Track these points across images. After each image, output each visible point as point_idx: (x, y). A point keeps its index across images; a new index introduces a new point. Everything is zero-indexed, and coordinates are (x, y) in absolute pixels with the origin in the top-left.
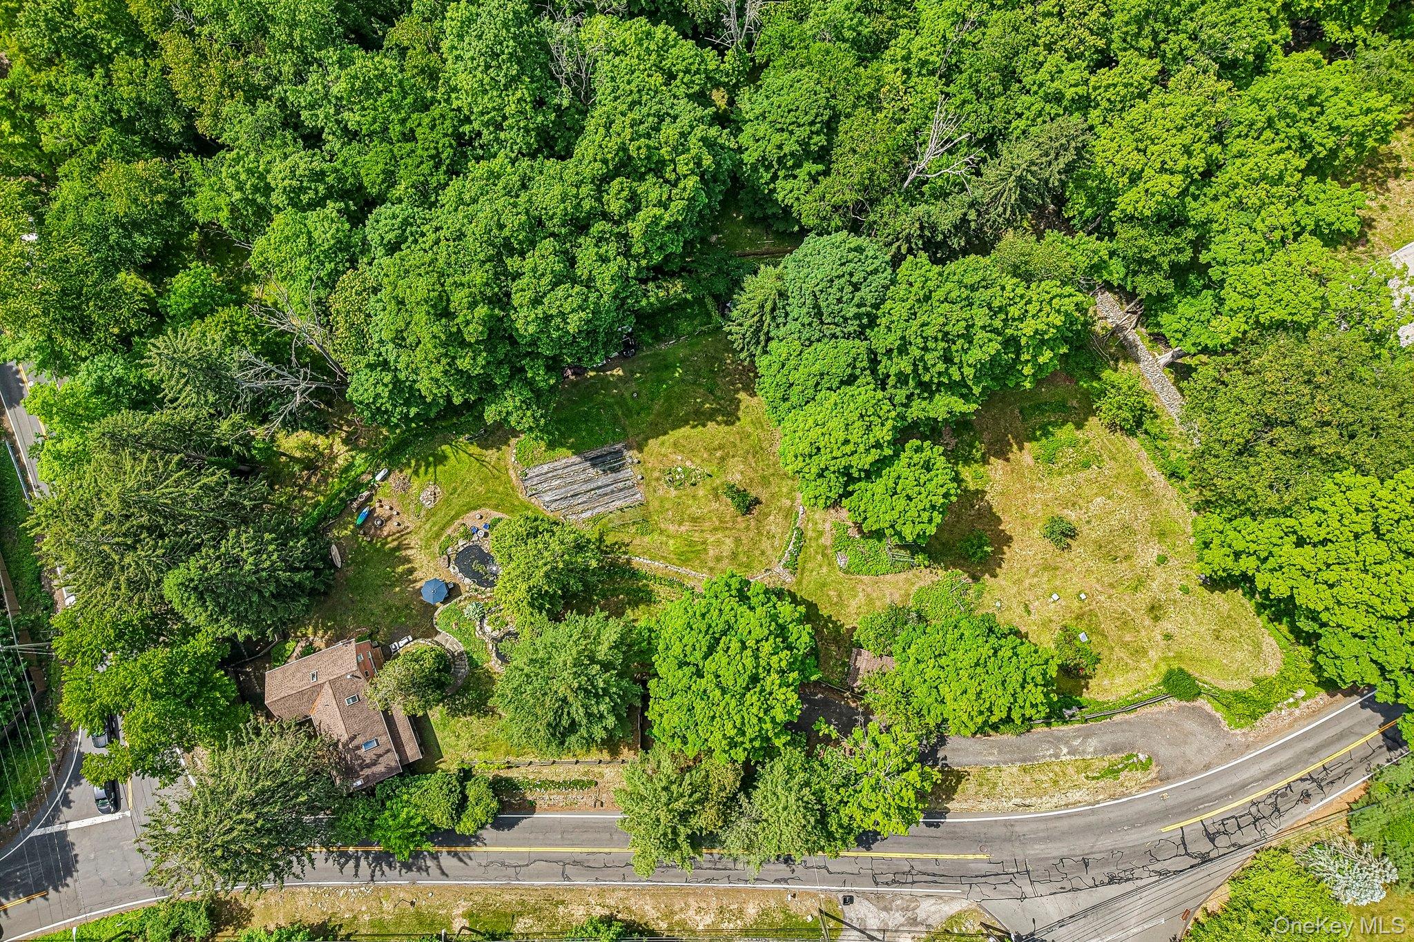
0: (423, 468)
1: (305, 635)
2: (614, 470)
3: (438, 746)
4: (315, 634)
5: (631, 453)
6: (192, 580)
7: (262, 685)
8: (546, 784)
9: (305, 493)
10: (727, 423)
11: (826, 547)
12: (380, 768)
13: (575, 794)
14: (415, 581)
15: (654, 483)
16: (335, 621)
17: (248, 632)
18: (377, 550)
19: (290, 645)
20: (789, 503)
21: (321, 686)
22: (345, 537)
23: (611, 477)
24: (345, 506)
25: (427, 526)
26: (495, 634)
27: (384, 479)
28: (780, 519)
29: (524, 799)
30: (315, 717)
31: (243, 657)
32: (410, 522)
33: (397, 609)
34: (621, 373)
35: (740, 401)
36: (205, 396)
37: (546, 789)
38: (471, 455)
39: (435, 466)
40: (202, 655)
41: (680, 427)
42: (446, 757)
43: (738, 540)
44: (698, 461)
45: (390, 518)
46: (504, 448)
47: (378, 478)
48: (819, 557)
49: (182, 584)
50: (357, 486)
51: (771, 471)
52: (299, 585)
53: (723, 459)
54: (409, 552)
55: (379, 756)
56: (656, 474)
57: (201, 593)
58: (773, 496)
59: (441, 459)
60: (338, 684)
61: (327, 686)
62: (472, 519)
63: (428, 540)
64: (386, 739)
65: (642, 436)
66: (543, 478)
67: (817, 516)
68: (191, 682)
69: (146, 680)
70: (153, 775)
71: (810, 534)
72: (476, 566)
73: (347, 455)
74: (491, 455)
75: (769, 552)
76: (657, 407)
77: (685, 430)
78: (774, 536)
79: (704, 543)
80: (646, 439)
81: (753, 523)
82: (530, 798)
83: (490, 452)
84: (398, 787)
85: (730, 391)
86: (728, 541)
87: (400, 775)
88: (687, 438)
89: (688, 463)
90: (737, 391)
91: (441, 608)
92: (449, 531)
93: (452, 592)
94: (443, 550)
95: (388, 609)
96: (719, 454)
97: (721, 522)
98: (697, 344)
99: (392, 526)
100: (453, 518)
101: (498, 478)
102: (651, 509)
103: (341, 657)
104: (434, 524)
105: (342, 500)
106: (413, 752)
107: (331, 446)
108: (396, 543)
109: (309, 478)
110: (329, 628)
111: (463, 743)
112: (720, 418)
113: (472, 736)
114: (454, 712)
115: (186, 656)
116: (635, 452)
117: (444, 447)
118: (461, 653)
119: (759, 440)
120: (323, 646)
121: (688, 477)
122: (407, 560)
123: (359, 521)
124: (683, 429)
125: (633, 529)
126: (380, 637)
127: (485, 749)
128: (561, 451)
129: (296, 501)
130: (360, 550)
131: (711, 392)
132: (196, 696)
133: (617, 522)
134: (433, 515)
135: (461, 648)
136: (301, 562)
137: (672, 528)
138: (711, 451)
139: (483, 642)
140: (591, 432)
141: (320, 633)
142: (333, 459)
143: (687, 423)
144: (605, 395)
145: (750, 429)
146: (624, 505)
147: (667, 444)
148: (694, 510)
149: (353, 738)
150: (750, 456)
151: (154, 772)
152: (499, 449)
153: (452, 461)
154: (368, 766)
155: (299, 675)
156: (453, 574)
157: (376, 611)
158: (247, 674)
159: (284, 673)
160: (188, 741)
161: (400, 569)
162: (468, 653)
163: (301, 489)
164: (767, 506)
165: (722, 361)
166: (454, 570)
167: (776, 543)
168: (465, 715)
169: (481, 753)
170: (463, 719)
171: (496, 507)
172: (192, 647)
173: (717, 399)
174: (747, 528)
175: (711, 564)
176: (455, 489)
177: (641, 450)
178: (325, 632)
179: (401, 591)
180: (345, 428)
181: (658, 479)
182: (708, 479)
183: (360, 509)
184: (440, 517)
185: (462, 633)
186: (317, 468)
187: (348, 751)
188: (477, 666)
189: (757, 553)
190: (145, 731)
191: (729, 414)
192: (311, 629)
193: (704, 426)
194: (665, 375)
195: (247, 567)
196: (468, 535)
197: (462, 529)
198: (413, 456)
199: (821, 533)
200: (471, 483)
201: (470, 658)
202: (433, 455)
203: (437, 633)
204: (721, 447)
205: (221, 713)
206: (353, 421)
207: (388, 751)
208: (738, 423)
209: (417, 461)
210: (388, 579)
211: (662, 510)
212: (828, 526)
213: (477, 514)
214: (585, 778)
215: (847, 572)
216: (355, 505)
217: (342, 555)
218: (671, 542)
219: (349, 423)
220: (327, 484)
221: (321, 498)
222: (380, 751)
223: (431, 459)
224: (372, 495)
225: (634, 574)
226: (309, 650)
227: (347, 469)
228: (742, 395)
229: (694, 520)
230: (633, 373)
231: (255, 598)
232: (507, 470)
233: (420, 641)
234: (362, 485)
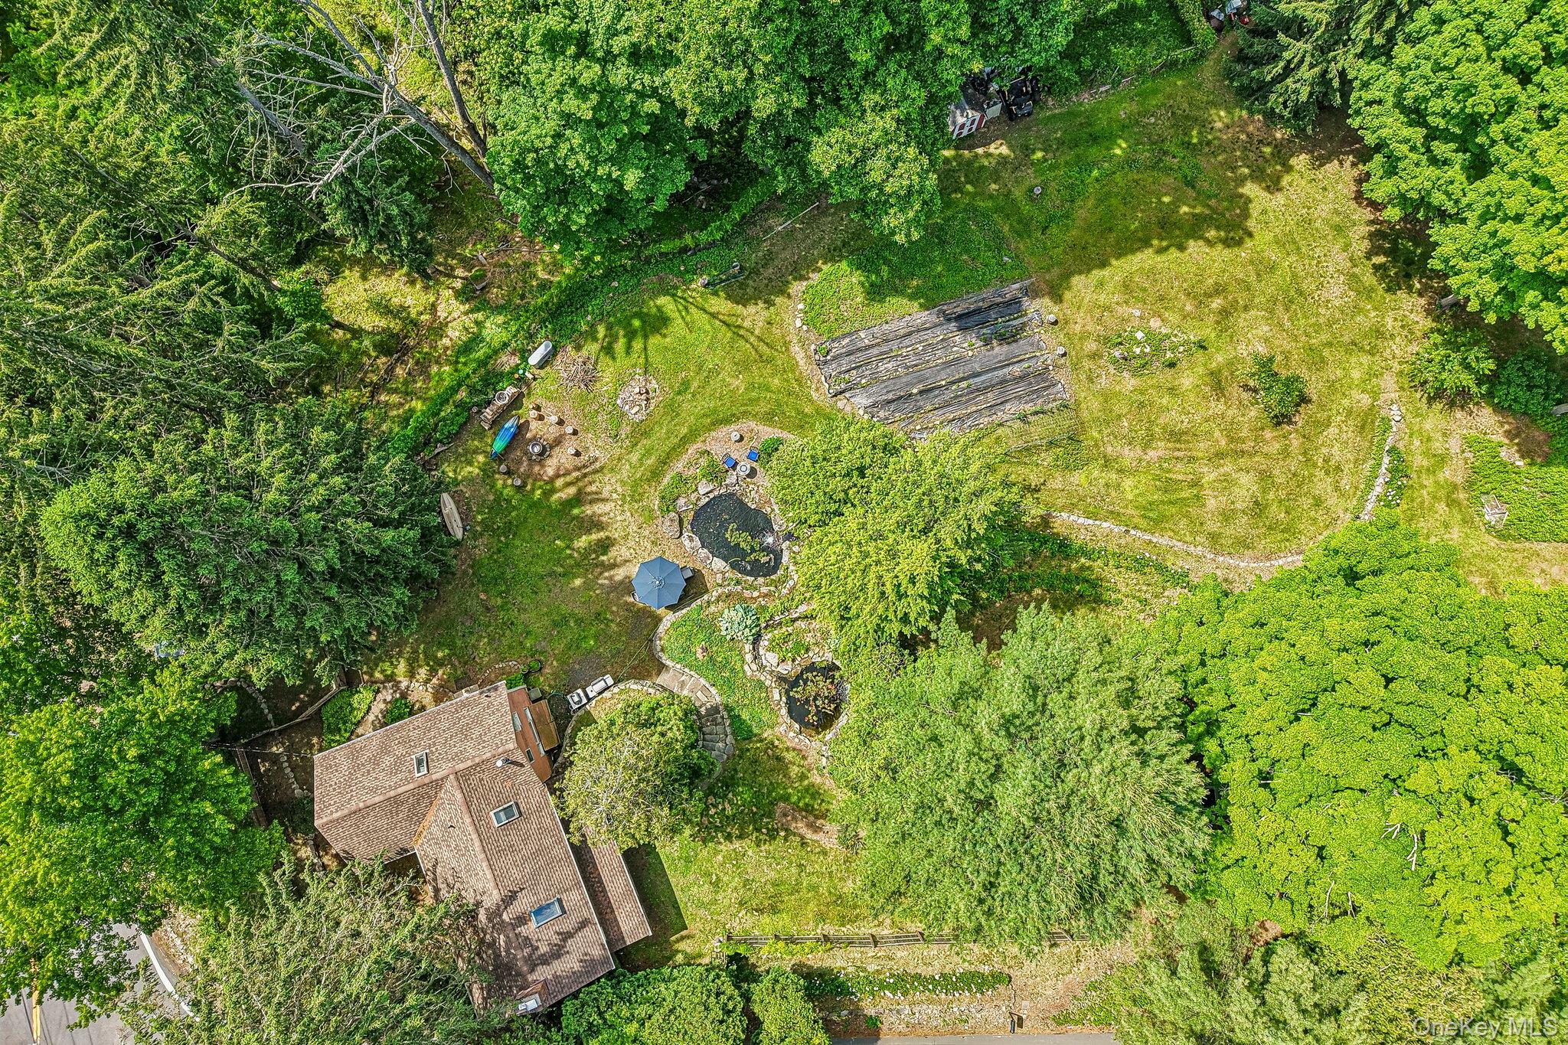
0: (622, 341)
1: (390, 678)
2: (1003, 339)
3: (675, 905)
4: (412, 674)
5: (1037, 304)
6: (121, 510)
7: (308, 784)
8: (903, 983)
9: (383, 398)
10: (1228, 243)
11: (1455, 487)
12: (569, 964)
13: (964, 1002)
14: (614, 566)
15: (1087, 364)
16: (452, 646)
17: (275, 663)
18: (534, 505)
19: (362, 698)
20: (1366, 400)
21: (438, 785)
22: (470, 480)
23: (999, 350)
24: (468, 414)
25: (634, 457)
26: (785, 669)
27: (543, 364)
28: (1349, 434)
29: (856, 1013)
30: (423, 850)
31: (264, 723)
32: (598, 449)
33: (579, 621)
34: (1004, 150)
35: (1249, 200)
36: (162, 76)
37: (905, 994)
38: (714, 316)
39: (646, 337)
40: (170, 720)
41: (1133, 251)
42: (693, 927)
43: (1265, 477)
44: (1173, 318)
45: (558, 442)
46: (779, 300)
47: (534, 359)
48: (1441, 507)
49: (90, 517)
50: (491, 379)
51: (1324, 337)
52: (386, 557)
53: (1225, 313)
54: (599, 508)
55: (566, 936)
56: (1091, 346)
57: (146, 547)
58: (1332, 385)
59: (658, 323)
60: (474, 781)
61: (451, 784)
62: (722, 443)
63: (636, 484)
64: (578, 898)
65: (1056, 271)
66: (860, 357)
67: (1428, 426)
68: (146, 782)
69: (28, 779)
70: (63, 994)
71: (1419, 461)
72: (736, 537)
73: (468, 321)
74: (753, 315)
75: (1332, 501)
76: (1082, 213)
77: (1145, 258)
78: (1338, 469)
79: (1195, 484)
80: (1067, 276)
81: (1295, 442)
82: (871, 1011)
83: (752, 309)
84: (610, 1005)
85: (1226, 181)
86: (1245, 479)
87: (610, 975)
88: (1151, 273)
89: (1155, 323)
90: (1241, 181)
91: (669, 619)
92: (679, 466)
93: (693, 587)
94: (669, 502)
95: (560, 623)
96: (1217, 303)
97: (1231, 440)
98: (1155, 92)
99: (561, 458)
100: (685, 441)
101: (770, 360)
102: (1085, 415)
103: (478, 720)
104: (648, 452)
105: (460, 405)
106: (633, 924)
107: (433, 307)
108: (572, 491)
109: (390, 370)
110: (440, 663)
111: (727, 897)
112: (1212, 234)
113: (746, 882)
114: (707, 833)
115: (131, 721)
116: (1047, 301)
117: (662, 300)
118: (715, 710)
119: (1295, 276)
120: (428, 699)
121: (1158, 350)
122: (595, 524)
123: (499, 445)
124: (1139, 256)
125: (1047, 458)
126: (544, 682)
127: (774, 910)
128: (896, 304)
129: (367, 414)
130: (499, 505)
131: (1190, 184)
132: (160, 811)
133: (1015, 444)
134: (646, 434)
135: (716, 697)
136: (392, 506)
137: (1129, 455)
138: (1201, 299)
139: (760, 684)
140: (952, 267)
141: (423, 672)
142: (438, 329)
143: (1146, 243)
144: (974, 196)
145: (1273, 254)
146: (1029, 408)
147: (1110, 287)
148: (1174, 417)
149: (510, 899)
150: (1280, 309)
151: (67, 986)
152: (769, 303)
153: (677, 327)
154: (545, 960)
155: (388, 760)
156: (691, 551)
157: (535, 627)
158: (275, 759)
159: (354, 755)
160: (147, 910)
161: (582, 542)
162: (728, 708)
163: (376, 389)
164: (1322, 407)
165: (1205, 124)
166: (690, 542)
167: (1345, 483)
168: (728, 837)
169: (766, 919)
170: (725, 847)
171: (768, 418)
172: (148, 701)
173: (1202, 197)
174: (1285, 453)
175: (1212, 526)
176: (686, 384)
177: (1058, 299)
178: (433, 672)
179: (588, 586)
180: (460, 272)
181: (1094, 356)
182: (1200, 355)
183: (497, 423)
184: (660, 439)
185: (714, 667)
186: (405, 350)
187: (501, 927)
188: (749, 736)
189: (1306, 502)
190: (31, 902)
191: (1230, 226)
192: (402, 667)
193: (1182, 248)
194: (1094, 152)
195: (271, 496)
196: (714, 474)
197: (704, 462)
198: (602, 317)
199: (1442, 460)
200: (715, 371)
201: (736, 719)
202: (638, 315)
203: (661, 667)
204: (1218, 290)
205: (216, 849)
206: (474, 258)
207: (584, 924)
208: (1249, 243)
209: (609, 328)
210: (559, 562)
211: (1109, 419)
212: (1454, 445)
213: (733, 431)
214: (986, 969)
215: (1501, 536)
216: (488, 413)
217: (466, 517)
218: (1128, 483)
219: (467, 263)
220: (428, 378)
221: (418, 405)
222: (568, 925)
223: (636, 323)
224: (521, 395)
225: (1063, 548)
226: (401, 710)
227: (466, 348)
228: (1250, 189)
229: (1175, 436)
230: (1027, 150)
231: (290, 574)
232: (787, 344)
233: (633, 685)
234: (501, 376)
